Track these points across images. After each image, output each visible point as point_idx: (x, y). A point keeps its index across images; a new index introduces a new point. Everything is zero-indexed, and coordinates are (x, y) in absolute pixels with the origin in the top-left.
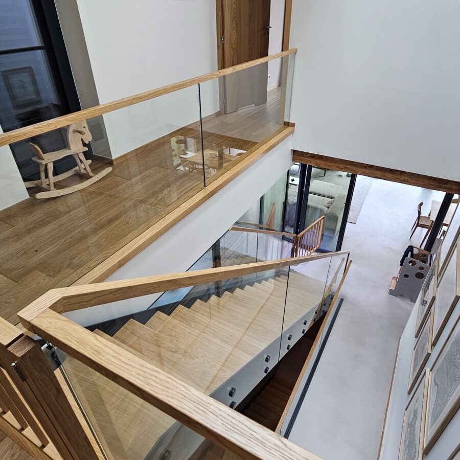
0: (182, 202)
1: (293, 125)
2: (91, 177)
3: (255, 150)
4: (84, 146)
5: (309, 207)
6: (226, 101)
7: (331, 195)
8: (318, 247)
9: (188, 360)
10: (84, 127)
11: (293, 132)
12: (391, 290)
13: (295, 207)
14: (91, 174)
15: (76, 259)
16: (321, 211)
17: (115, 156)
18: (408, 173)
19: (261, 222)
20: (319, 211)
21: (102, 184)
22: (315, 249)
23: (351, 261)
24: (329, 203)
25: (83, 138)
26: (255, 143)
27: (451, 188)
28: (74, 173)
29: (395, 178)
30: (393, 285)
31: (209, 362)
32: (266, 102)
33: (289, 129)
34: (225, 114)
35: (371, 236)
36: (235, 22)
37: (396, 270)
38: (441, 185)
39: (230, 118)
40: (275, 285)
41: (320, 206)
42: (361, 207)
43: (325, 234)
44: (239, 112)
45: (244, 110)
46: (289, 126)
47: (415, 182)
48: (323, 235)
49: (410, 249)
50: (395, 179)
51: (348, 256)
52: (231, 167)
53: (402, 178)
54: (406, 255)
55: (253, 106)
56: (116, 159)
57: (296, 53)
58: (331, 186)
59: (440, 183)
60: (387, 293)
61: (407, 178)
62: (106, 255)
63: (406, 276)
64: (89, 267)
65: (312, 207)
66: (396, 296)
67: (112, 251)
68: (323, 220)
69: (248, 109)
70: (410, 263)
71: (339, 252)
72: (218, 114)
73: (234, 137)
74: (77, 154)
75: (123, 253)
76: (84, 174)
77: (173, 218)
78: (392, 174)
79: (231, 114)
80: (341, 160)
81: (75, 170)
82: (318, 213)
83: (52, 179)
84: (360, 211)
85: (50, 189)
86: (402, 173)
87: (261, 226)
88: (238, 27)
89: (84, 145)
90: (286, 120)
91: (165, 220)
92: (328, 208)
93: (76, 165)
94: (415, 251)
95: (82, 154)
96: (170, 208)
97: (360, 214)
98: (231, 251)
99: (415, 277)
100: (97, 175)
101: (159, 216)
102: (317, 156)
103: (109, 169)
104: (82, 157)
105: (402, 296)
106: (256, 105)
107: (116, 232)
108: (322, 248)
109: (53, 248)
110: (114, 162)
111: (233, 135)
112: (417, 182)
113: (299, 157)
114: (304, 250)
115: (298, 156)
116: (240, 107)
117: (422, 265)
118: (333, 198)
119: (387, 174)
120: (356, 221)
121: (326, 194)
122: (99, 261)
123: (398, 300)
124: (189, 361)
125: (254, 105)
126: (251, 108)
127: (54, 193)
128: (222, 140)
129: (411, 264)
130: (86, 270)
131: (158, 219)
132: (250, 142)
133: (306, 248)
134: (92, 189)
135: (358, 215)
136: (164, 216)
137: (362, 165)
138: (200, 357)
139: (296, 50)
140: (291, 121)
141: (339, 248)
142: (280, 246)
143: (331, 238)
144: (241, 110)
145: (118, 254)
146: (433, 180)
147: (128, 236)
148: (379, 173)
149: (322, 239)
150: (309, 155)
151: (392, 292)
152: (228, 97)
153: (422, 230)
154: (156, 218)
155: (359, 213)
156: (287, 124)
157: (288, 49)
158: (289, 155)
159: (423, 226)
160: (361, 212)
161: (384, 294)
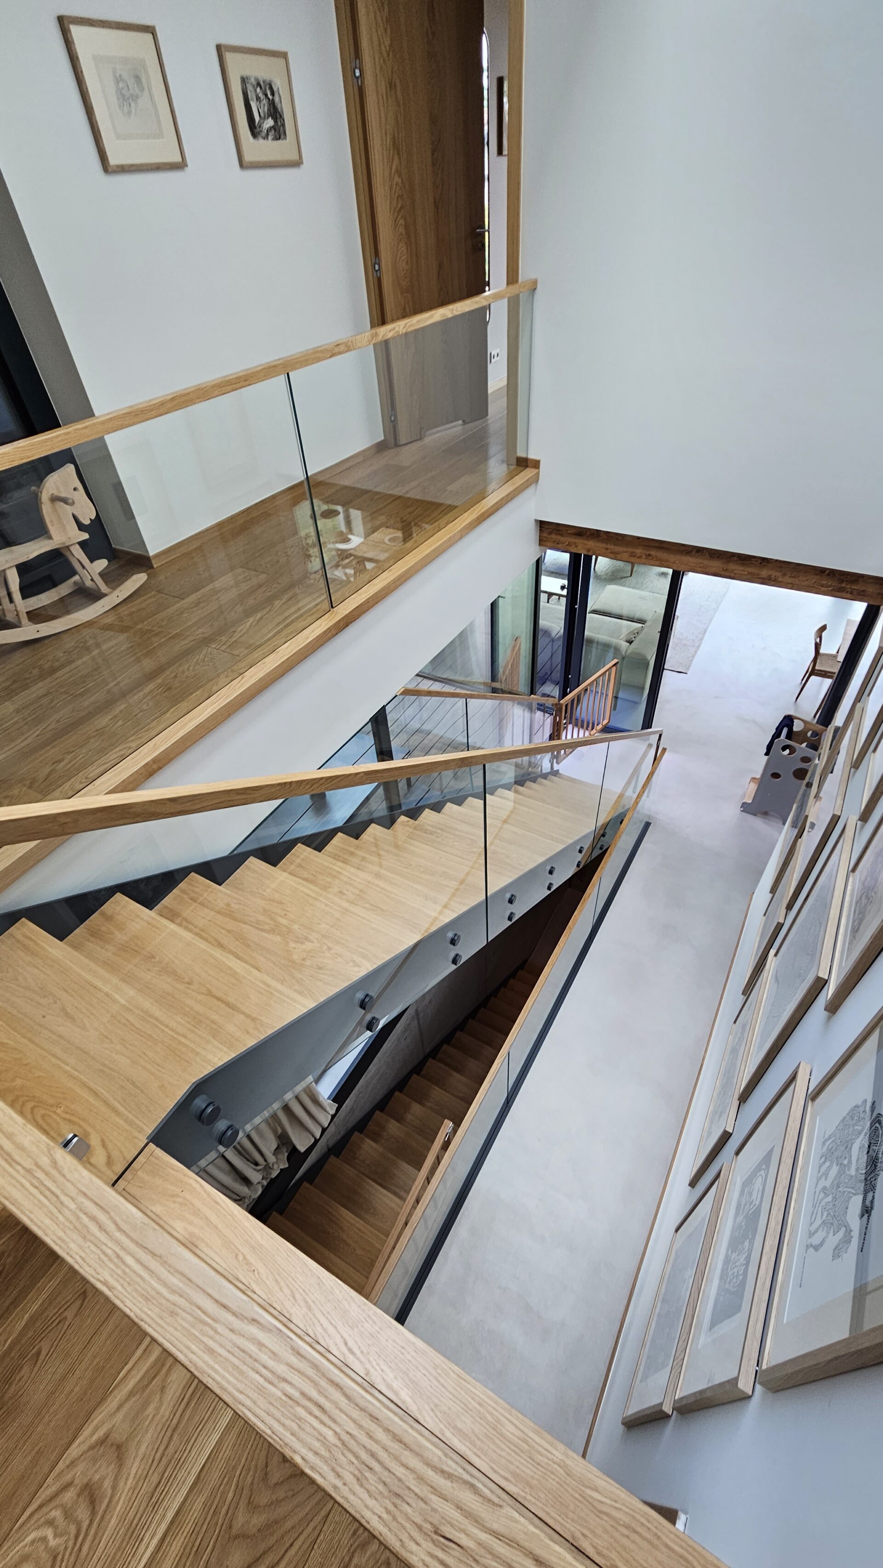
0: (284, 640)
1: (536, 464)
2: (105, 595)
3: (447, 524)
4: (80, 529)
5: (590, 641)
6: (396, 417)
7: (638, 615)
8: (605, 722)
9: (293, 945)
10: (75, 489)
11: (536, 479)
12: (744, 803)
13: (561, 643)
14: (104, 588)
15: (62, 764)
16: (617, 649)
17: (153, 548)
18: (777, 561)
19: (494, 677)
20: (612, 650)
21: (124, 611)
22: (600, 727)
23: (664, 750)
24: (632, 632)
25: (76, 514)
26: (451, 508)
27: (863, 591)
28: (71, 591)
29: (750, 573)
30: (749, 792)
31: (329, 949)
32: (487, 415)
33: (529, 473)
34: (397, 445)
35: (716, 697)
36: (402, 222)
37: (759, 764)
38: (843, 585)
39: (407, 456)
40: (515, 802)
41: (614, 641)
42: (702, 639)
43: (620, 695)
44: (427, 440)
45: (436, 435)
46: (527, 467)
47: (790, 580)
48: (616, 698)
49: (788, 721)
50: (750, 577)
51: (659, 739)
52: (392, 562)
53: (765, 573)
54: (777, 735)
55: (458, 425)
56: (157, 556)
57: (535, 289)
58: (642, 598)
59: (842, 581)
60: (738, 809)
61: (774, 574)
62: (122, 753)
63: (776, 775)
64: (87, 778)
65: (598, 643)
66: (755, 815)
67: (134, 745)
68: (614, 669)
69: (444, 433)
70: (784, 749)
71: (649, 730)
72: (380, 447)
73: (408, 495)
74: (68, 547)
75: (155, 748)
76: (89, 588)
77: (261, 675)
78: (743, 565)
79: (409, 446)
80: (639, 538)
81: (75, 583)
82: (611, 654)
83: (23, 605)
84: (699, 646)
85: (20, 623)
86: (764, 561)
87: (496, 685)
88: (409, 235)
89: (81, 527)
90: (521, 454)
91: (245, 679)
92: (630, 642)
93: (74, 573)
94: (797, 726)
95: (78, 546)
96: (256, 655)
97: (699, 652)
98: (436, 735)
99: (792, 776)
100: (117, 592)
101: (232, 671)
102: (588, 533)
103: (139, 579)
104: (78, 553)
105: (765, 814)
106: (464, 422)
107: (145, 707)
108: (615, 724)
109: (22, 742)
110: (153, 562)
111: (407, 492)
112: (796, 581)
113: (553, 536)
114: (576, 730)
115: (550, 533)
116: (429, 429)
117: (810, 752)
118: (642, 621)
119: (732, 566)
120: (688, 668)
121: (625, 612)
122: (107, 765)
123: (758, 823)
124: (295, 948)
125: (460, 422)
126: (455, 429)
127: (29, 631)
128: (382, 506)
129: (787, 751)
130: (81, 783)
131: (230, 679)
132: (441, 505)
133: (580, 724)
134: (108, 620)
135: (693, 656)
136: (242, 671)
137: (683, 548)
138: (315, 941)
139: (535, 282)
140: (532, 456)
141: (648, 723)
142: (527, 723)
143: (636, 703)
144: (431, 435)
145: (146, 751)
146: (829, 575)
147: (168, 715)
148: (716, 564)
149: (614, 707)
150: (573, 531)
151: (746, 808)
152: (399, 406)
153: (821, 683)
154: (227, 677)
155: (696, 652)
156: (524, 463)
157: (517, 281)
158: (532, 533)
159: (824, 674)
160: (701, 648)
161: (731, 811)
